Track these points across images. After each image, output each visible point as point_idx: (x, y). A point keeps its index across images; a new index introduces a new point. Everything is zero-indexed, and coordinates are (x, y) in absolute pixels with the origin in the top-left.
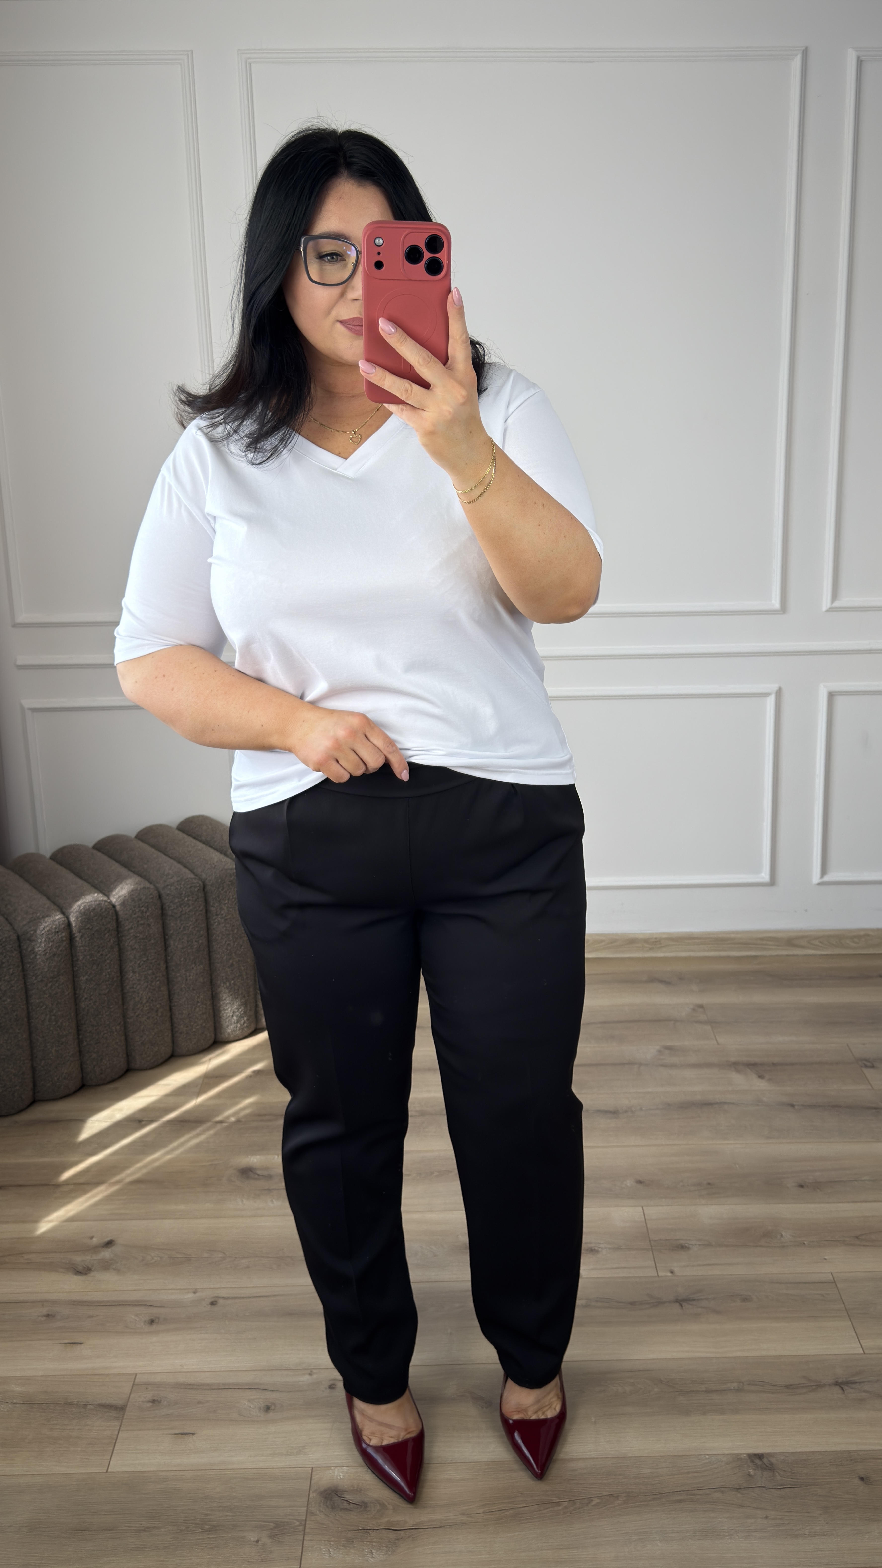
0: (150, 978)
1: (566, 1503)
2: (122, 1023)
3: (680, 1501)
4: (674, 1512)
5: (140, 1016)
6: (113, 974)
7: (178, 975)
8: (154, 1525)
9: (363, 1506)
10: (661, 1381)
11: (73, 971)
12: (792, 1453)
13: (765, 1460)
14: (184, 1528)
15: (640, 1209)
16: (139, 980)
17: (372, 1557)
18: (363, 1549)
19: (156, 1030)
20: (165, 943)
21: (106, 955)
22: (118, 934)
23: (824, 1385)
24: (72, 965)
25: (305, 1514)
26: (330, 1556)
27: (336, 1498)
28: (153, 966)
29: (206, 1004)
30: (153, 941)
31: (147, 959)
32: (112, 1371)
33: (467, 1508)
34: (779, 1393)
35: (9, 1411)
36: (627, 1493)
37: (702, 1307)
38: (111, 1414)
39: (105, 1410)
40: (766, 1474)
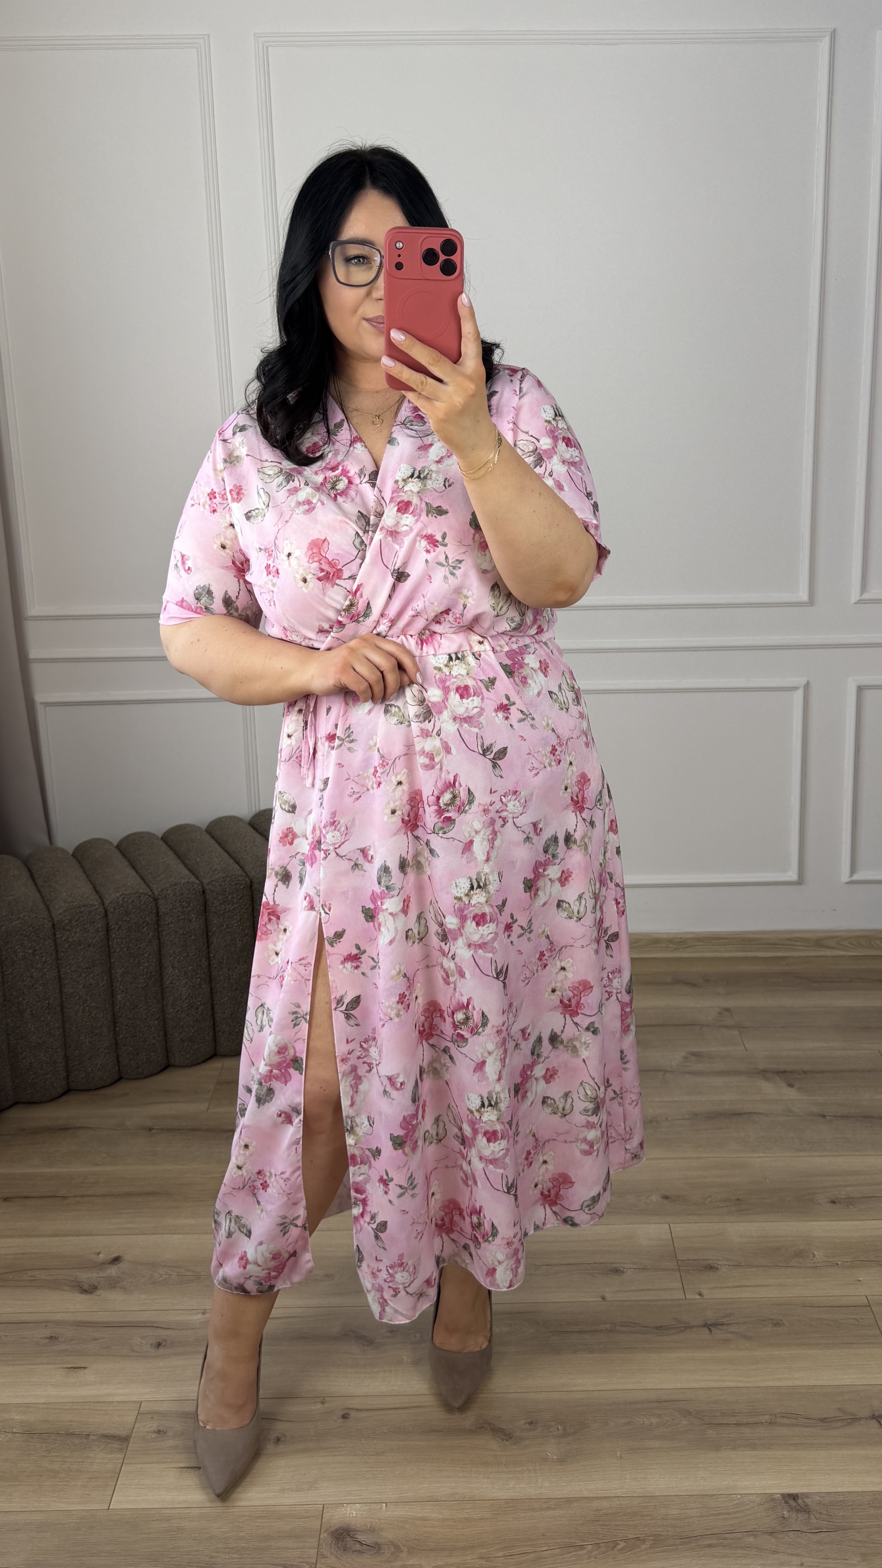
1: (590, 1547)
3: (710, 1546)
4: (703, 1558)
9: (377, 1548)
10: (690, 1413)
12: (828, 1493)
13: (800, 1501)
15: (668, 1225)
23: (860, 1419)
25: (315, 1556)
27: (349, 1539)
32: (116, 1399)
33: (485, 1550)
34: (813, 1426)
35: (8, 1441)
36: (654, 1536)
37: (732, 1333)
38: (114, 1445)
39: (109, 1441)
40: (802, 1516)
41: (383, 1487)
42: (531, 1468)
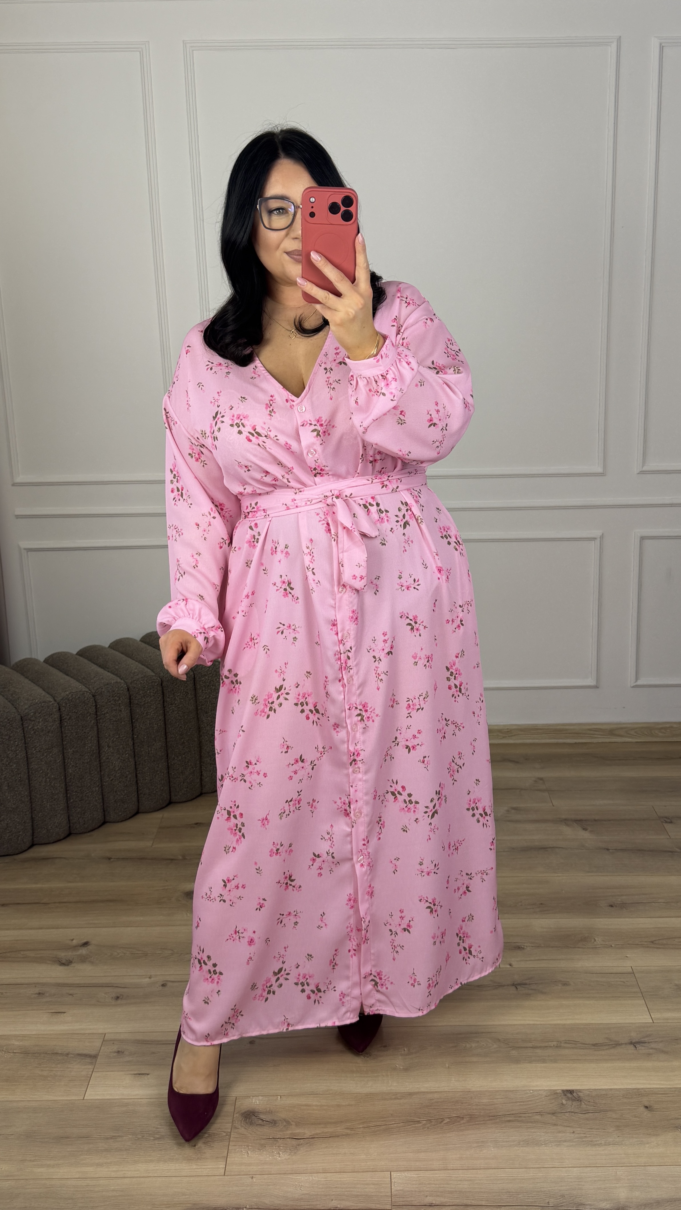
0: (121, 751)
1: (425, 1122)
2: (100, 785)
3: (509, 1121)
4: (505, 1128)
5: (113, 780)
6: (93, 747)
7: (143, 749)
8: (118, 1135)
9: (274, 1123)
10: (500, 1040)
11: (63, 743)
12: (595, 1090)
13: (575, 1094)
14: (140, 1137)
16: (112, 753)
17: (279, 1157)
18: (273, 1152)
19: (126, 791)
20: (132, 725)
21: (88, 733)
22: (97, 717)
23: (622, 1044)
24: (62, 740)
25: (231, 1128)
26: (248, 1156)
27: (254, 1117)
28: (123, 742)
29: (163, 772)
30: (123, 723)
31: (119, 737)
32: (87, 1032)
33: (350, 1124)
34: (587, 1049)
35: (10, 1058)
36: (470, 1115)
37: (532, 989)
38: (86, 1060)
39: (82, 1058)
40: (575, 1103)
41: (278, 1086)
42: (384, 1074)
